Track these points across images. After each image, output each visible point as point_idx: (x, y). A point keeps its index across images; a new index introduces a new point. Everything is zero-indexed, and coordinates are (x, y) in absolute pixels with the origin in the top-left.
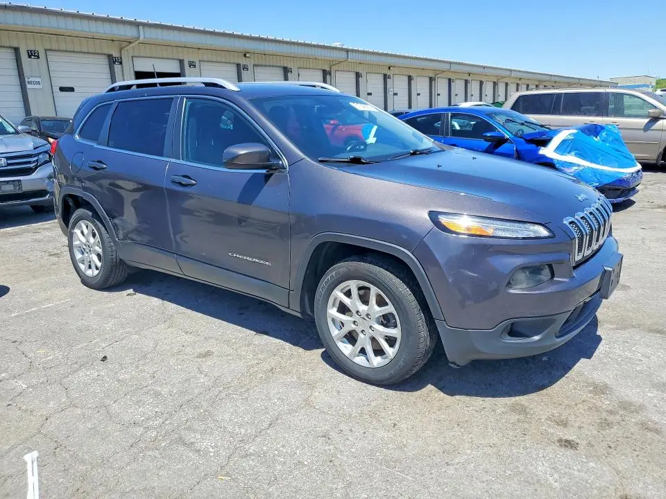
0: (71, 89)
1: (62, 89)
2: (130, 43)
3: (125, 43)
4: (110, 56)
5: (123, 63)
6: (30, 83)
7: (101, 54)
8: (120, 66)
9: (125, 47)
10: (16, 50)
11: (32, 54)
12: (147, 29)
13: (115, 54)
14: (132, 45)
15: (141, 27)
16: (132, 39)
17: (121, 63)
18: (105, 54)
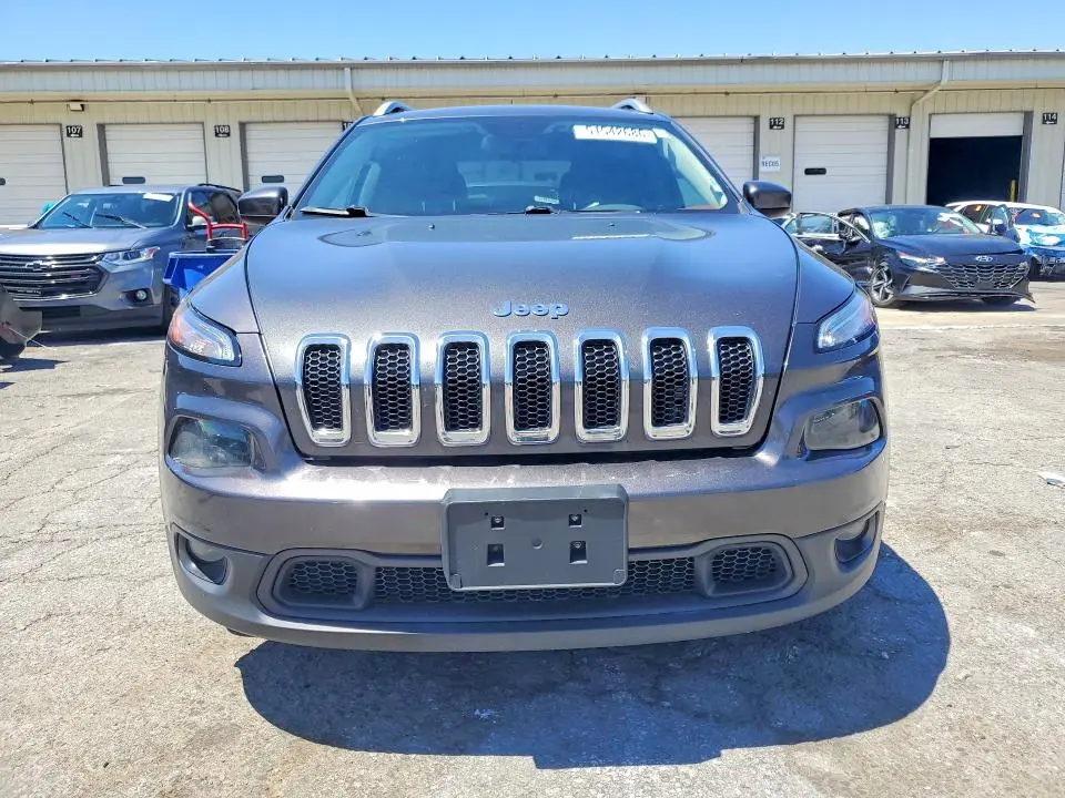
0: (821, 171)
1: (809, 172)
2: (926, 91)
3: (916, 94)
4: (892, 117)
5: (911, 126)
6: (764, 164)
7: (878, 115)
8: (905, 131)
9: (920, 98)
10: (756, 119)
11: (776, 124)
12: (958, 66)
13: (901, 113)
14: (929, 95)
15: (946, 64)
16: (928, 86)
17: (908, 126)
18: (883, 115)
